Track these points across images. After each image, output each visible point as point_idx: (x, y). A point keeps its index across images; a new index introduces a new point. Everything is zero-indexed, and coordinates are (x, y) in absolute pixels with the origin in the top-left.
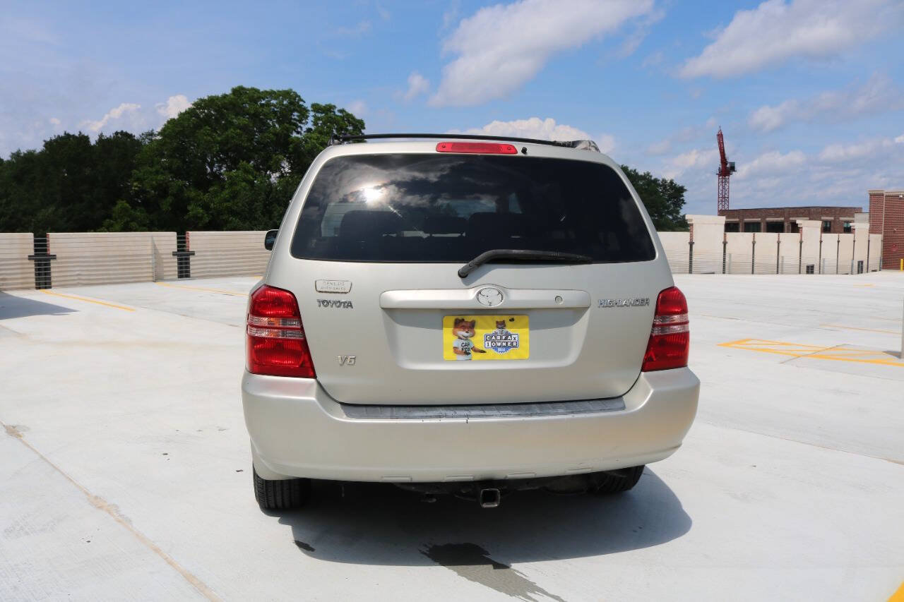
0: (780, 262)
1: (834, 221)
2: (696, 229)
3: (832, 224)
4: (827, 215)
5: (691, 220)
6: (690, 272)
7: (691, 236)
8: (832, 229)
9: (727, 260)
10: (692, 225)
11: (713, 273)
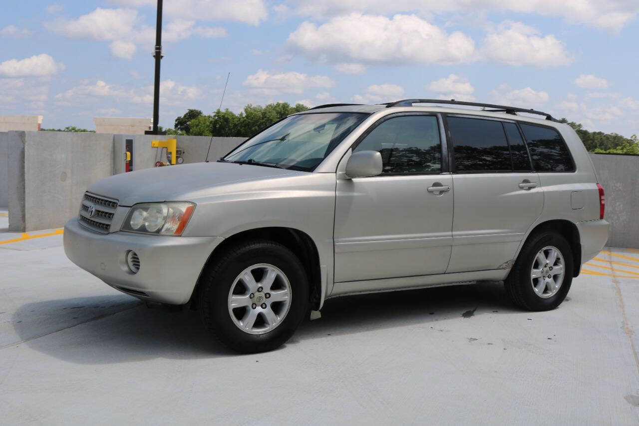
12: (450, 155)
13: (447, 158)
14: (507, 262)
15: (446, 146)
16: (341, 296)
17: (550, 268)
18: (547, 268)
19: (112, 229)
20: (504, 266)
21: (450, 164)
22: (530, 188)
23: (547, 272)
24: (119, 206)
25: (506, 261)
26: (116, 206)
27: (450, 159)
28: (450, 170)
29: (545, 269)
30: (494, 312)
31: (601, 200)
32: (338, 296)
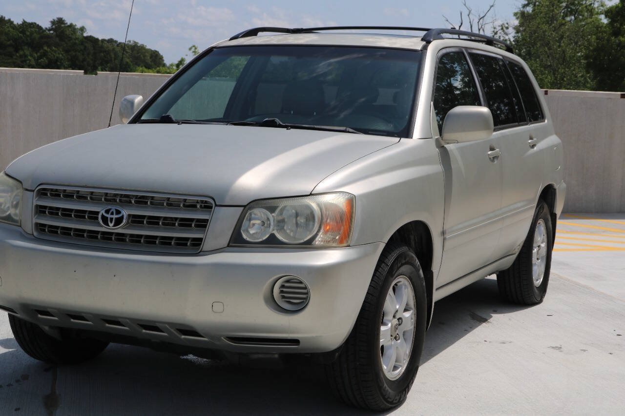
14: (520, 244)
17: (539, 247)
19: (207, 245)
20: (517, 249)
23: (538, 252)
24: (216, 205)
26: (211, 207)
29: (537, 249)
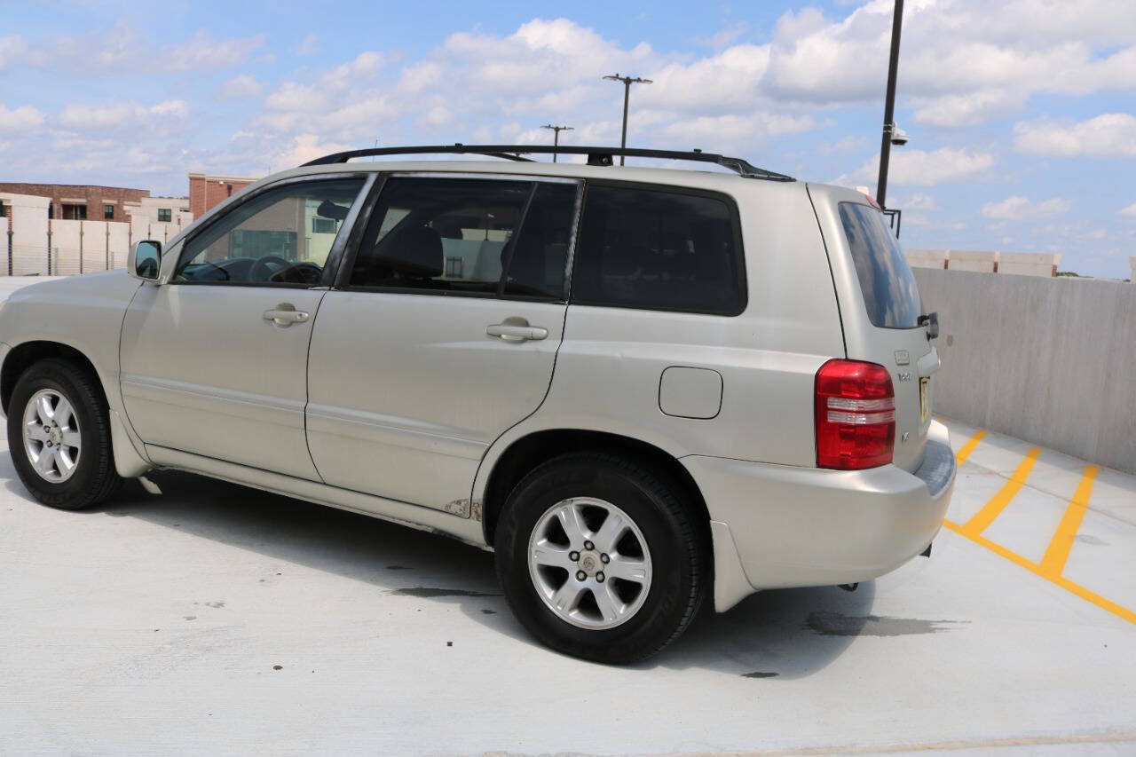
0: (110, 260)
1: (118, 206)
2: (15, 212)
3: (115, 209)
4: (109, 197)
5: (9, 200)
6: (11, 274)
7: (10, 225)
8: (115, 215)
9: (53, 257)
10: (10, 207)
11: (38, 275)
12: (345, 254)
13: (338, 260)
14: (459, 502)
15: (347, 235)
16: (187, 470)
17: (603, 555)
18: (595, 555)
20: (455, 508)
21: (339, 272)
22: (525, 339)
23: (588, 562)
25: (457, 499)
27: (344, 261)
28: (335, 284)
29: (584, 554)
30: (486, 612)
31: (821, 410)
32: (182, 469)
